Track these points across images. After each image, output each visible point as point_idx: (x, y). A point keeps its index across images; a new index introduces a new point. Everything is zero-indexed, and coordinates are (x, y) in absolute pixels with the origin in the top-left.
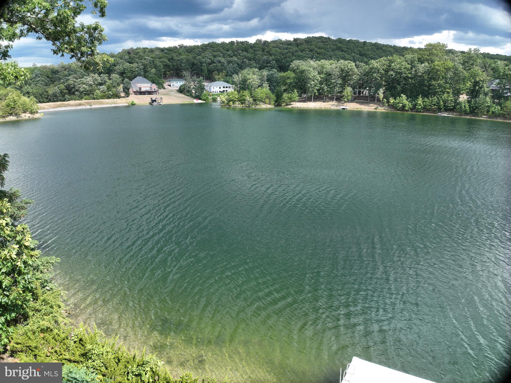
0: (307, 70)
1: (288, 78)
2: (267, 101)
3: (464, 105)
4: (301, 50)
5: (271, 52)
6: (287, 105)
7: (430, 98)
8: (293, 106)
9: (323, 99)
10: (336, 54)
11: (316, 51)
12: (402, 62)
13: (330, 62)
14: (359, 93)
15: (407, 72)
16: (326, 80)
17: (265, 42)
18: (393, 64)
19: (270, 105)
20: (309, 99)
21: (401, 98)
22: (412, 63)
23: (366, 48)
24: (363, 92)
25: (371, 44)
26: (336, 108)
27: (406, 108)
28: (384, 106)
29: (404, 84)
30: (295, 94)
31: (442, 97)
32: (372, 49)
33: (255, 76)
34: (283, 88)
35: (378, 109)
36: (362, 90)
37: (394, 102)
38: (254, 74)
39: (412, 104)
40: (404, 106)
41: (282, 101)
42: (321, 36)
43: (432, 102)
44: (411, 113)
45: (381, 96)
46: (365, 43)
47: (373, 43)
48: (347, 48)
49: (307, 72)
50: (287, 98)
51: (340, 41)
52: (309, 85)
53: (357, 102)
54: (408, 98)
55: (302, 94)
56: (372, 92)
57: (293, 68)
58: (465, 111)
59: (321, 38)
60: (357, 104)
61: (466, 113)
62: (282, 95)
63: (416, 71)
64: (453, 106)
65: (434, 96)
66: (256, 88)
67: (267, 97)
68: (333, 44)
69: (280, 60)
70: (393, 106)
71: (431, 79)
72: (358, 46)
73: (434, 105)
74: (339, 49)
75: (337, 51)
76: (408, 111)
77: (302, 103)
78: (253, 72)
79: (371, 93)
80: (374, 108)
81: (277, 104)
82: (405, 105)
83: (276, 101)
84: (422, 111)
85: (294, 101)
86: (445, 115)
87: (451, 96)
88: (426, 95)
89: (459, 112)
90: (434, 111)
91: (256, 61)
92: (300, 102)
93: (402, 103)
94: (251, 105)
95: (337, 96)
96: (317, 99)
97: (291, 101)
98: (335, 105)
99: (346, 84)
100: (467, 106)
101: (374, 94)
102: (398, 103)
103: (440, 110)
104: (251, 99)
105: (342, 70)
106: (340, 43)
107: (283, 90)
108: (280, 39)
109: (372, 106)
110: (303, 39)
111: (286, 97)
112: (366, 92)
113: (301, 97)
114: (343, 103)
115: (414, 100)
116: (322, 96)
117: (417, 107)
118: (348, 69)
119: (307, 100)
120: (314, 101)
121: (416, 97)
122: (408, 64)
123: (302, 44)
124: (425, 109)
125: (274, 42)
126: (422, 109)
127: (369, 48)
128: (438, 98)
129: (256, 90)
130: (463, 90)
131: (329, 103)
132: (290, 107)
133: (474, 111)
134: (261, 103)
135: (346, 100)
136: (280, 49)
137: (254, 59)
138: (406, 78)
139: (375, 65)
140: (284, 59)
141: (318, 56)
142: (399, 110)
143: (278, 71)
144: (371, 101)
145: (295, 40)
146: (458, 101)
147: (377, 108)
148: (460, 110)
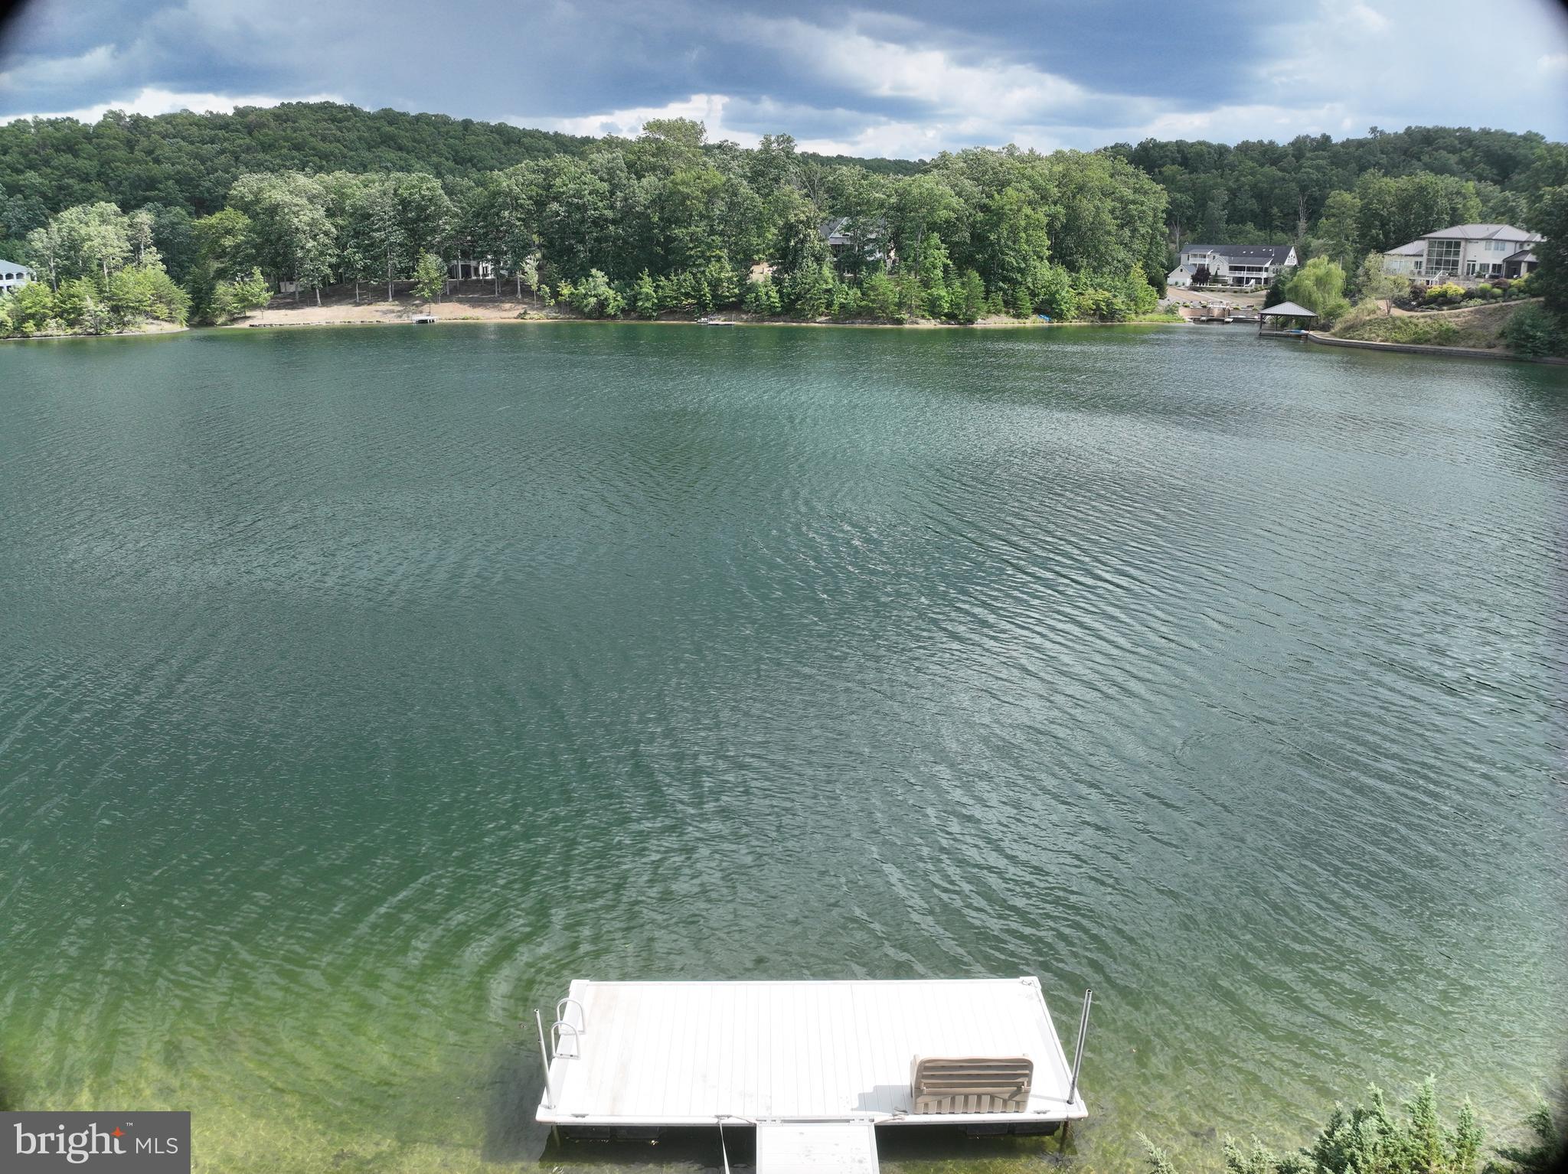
0: (289, 205)
1: (229, 232)
2: (162, 309)
3: (764, 290)
4: (262, 144)
5: (158, 152)
6: (234, 320)
7: (672, 277)
8: (255, 322)
9: (353, 296)
10: (380, 157)
11: (314, 149)
12: (582, 173)
13: (361, 177)
14: (466, 271)
15: (600, 204)
16: (357, 234)
17: (135, 121)
18: (558, 181)
19: (173, 322)
20: (305, 299)
21: (590, 279)
22: (610, 176)
23: (471, 139)
24: (476, 270)
25: (486, 126)
26: (398, 321)
27: (611, 310)
28: (544, 307)
29: (597, 240)
30: (258, 285)
31: (704, 271)
32: (492, 143)
33: (109, 228)
34: (216, 265)
35: (527, 317)
36: (473, 263)
37: (572, 294)
38: (104, 222)
39: (623, 298)
40: (602, 304)
41: (216, 309)
42: (327, 102)
43: (679, 289)
44: (625, 322)
45: (533, 278)
46: (467, 124)
47: (493, 124)
48: (414, 140)
49: (286, 210)
50: (229, 298)
51: (389, 117)
52: (300, 254)
53: (460, 301)
54: (611, 280)
55: (282, 284)
56: (502, 269)
57: (242, 198)
58: (771, 307)
59: (326, 107)
60: (462, 306)
61: (774, 315)
62: (212, 288)
63: (626, 199)
64: (736, 296)
65: (684, 271)
66: (116, 268)
67: (160, 298)
68: (369, 128)
69: (192, 179)
70: (572, 307)
71: (668, 222)
72: (448, 133)
73: (687, 295)
74: (388, 141)
75: (383, 148)
76: (614, 317)
77: (283, 312)
78: (101, 215)
79: (502, 272)
80: (516, 313)
81: (197, 319)
82: (606, 299)
83: (194, 311)
84: (655, 314)
85: (257, 306)
86: (719, 320)
87: (728, 267)
88: (661, 268)
89: (756, 312)
90: (687, 313)
91: (107, 184)
92: (278, 307)
93: (595, 296)
94: (104, 327)
95: (397, 284)
96: (333, 296)
97: (244, 307)
98: (393, 312)
99: (419, 246)
100: (773, 294)
101: (511, 272)
102: (585, 296)
103: (702, 308)
104: (101, 306)
105: (405, 203)
106: (390, 124)
107: (216, 271)
108: (186, 110)
109: (510, 310)
110: (266, 111)
111: (226, 294)
112: (486, 268)
113: (280, 292)
114: (417, 305)
115: (630, 286)
116: (350, 287)
117: (640, 304)
118: (423, 197)
119: (301, 302)
120: (324, 304)
121: (634, 276)
122: (602, 179)
123: (261, 125)
124: (664, 308)
125: (167, 119)
126: (655, 311)
127: (483, 139)
128: (694, 275)
129: (119, 273)
130: (758, 252)
131: (372, 308)
132: (245, 325)
133: (792, 306)
134: (139, 319)
135: (426, 293)
136: (192, 143)
137: (98, 175)
138: (599, 223)
139: (505, 184)
140: (208, 174)
141: (324, 162)
142: (589, 316)
143: (190, 214)
144: (503, 294)
145: (240, 112)
146: (748, 282)
147: (525, 313)
148: (757, 306)
